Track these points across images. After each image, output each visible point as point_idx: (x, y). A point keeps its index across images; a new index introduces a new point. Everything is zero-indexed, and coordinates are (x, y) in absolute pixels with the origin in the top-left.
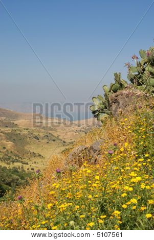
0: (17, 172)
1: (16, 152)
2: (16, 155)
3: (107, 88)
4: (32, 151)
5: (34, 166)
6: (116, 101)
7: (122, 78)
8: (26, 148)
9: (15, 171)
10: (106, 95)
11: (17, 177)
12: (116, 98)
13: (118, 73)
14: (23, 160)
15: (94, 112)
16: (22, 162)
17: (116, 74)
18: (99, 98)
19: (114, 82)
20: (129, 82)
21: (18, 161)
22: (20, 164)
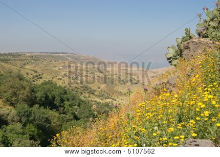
0: (108, 105)
1: (108, 91)
2: (107, 94)
3: (180, 40)
4: (119, 91)
5: (120, 101)
6: (187, 48)
7: (191, 33)
8: (115, 88)
9: (107, 105)
10: (178, 45)
11: (108, 109)
12: (187, 45)
13: (188, 29)
14: (113, 97)
15: (169, 59)
16: (112, 99)
17: (186, 30)
18: (173, 47)
19: (185, 35)
20: (197, 36)
21: (109, 98)
22: (110, 100)
